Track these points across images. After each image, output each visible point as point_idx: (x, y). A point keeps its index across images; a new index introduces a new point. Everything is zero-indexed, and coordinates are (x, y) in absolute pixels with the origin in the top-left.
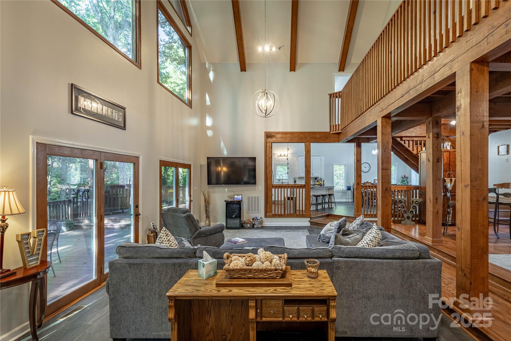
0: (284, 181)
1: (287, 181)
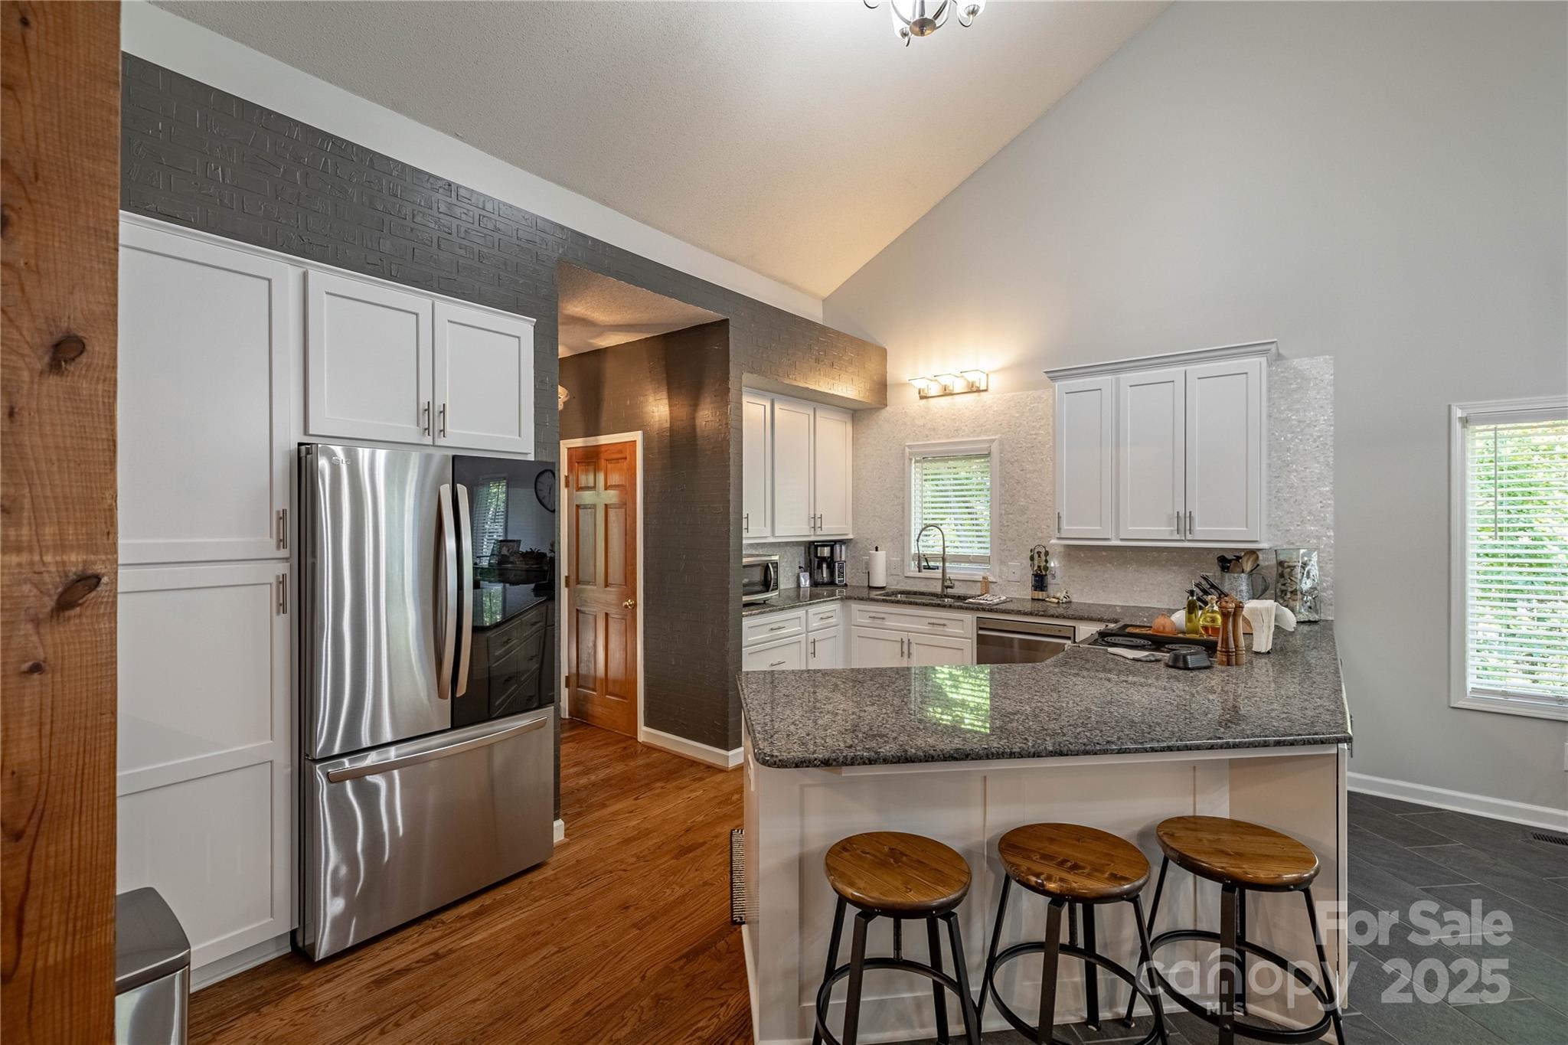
0: (954, 571)
1: (977, 572)
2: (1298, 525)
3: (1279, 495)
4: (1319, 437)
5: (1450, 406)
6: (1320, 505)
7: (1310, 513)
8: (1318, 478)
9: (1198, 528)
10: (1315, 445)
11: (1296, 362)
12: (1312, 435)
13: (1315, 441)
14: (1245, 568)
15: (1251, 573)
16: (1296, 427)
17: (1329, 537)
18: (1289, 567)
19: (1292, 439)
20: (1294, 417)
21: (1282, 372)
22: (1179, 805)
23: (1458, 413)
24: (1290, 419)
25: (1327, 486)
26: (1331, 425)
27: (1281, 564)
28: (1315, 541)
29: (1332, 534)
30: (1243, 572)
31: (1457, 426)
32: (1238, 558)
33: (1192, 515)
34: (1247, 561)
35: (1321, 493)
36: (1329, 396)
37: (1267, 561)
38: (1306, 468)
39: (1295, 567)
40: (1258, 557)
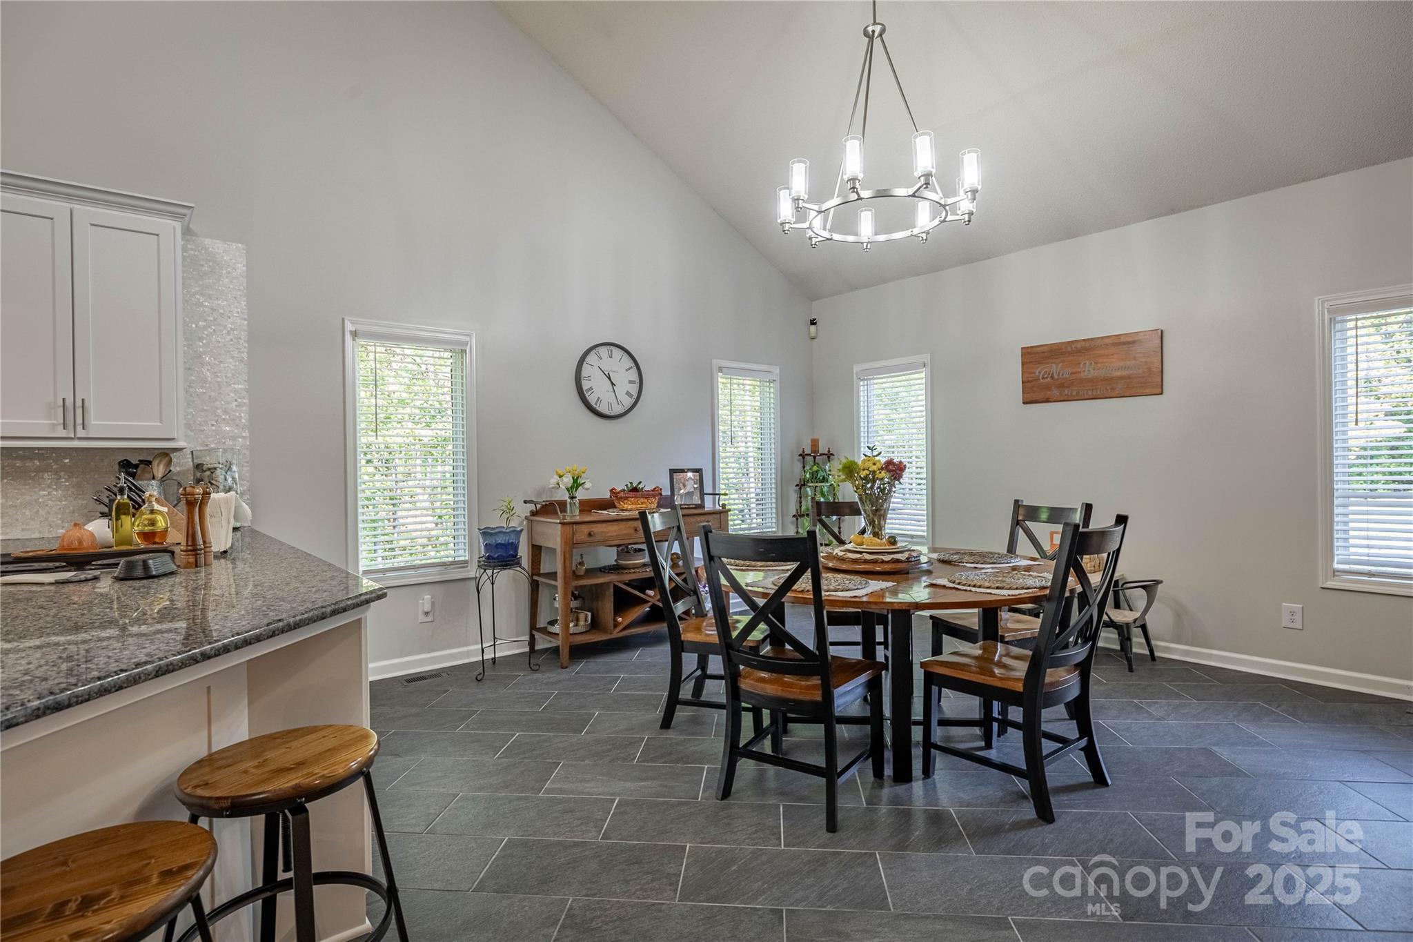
2: (213, 425)
3: (191, 390)
4: (233, 330)
5: (343, 319)
6: (236, 403)
7: (225, 412)
8: (233, 375)
9: (93, 422)
10: (228, 338)
11: (207, 242)
12: (225, 327)
13: (228, 333)
14: (155, 473)
15: (163, 480)
16: (208, 315)
17: (244, 438)
18: (209, 469)
19: (205, 328)
20: (206, 304)
21: (192, 249)
22: (189, 749)
23: (349, 327)
24: (201, 305)
25: (241, 384)
26: (245, 319)
27: (198, 467)
28: (231, 443)
29: (248, 435)
30: (154, 478)
31: (348, 338)
32: (149, 463)
33: (86, 404)
34: (158, 466)
35: (235, 391)
36: (242, 288)
37: (182, 464)
38: (221, 362)
39: (215, 469)
40: (171, 461)
